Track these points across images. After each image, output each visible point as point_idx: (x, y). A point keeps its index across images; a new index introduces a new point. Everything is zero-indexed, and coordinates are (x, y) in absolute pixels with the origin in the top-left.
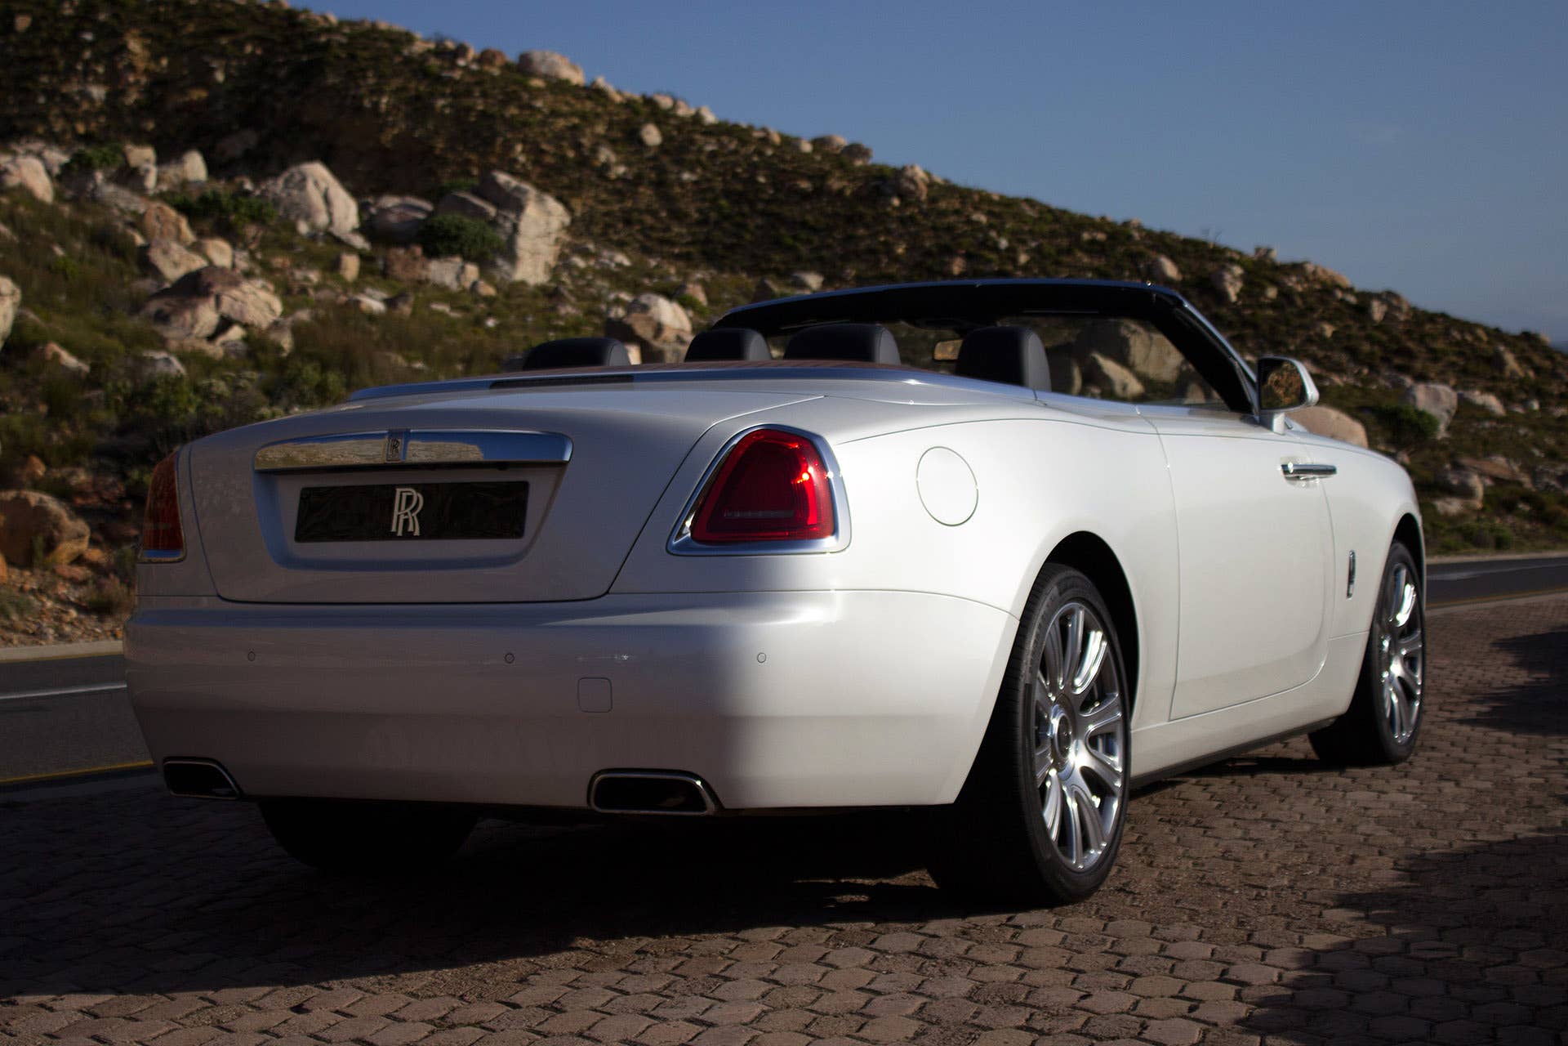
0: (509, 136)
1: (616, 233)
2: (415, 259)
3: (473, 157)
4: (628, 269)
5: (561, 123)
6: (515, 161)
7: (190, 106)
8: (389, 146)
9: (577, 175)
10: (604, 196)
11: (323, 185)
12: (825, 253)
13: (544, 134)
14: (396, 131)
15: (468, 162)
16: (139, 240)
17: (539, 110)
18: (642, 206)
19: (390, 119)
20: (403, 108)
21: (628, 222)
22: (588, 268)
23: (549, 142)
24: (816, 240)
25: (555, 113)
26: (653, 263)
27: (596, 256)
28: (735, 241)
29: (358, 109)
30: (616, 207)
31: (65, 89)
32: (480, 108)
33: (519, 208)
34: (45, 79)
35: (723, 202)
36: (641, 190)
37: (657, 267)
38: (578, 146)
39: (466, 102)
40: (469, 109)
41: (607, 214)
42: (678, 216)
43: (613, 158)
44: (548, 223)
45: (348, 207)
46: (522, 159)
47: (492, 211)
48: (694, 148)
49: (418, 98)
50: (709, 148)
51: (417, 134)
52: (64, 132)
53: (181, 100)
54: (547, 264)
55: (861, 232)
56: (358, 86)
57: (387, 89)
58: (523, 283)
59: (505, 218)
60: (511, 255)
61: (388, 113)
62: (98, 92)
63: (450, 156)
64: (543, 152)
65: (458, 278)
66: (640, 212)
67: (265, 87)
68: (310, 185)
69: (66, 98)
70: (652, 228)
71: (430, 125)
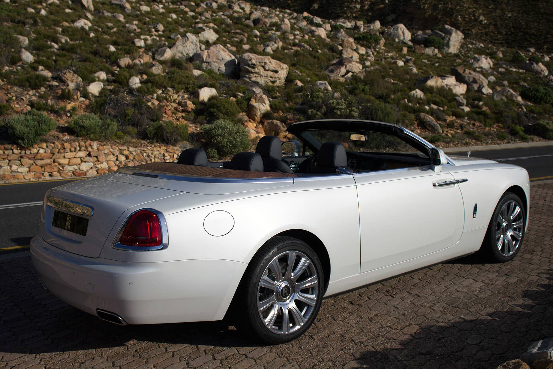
0: (457, 14)
1: (483, 37)
2: (422, 48)
3: (448, 19)
4: (483, 48)
5: (471, 10)
6: (458, 20)
7: (380, 9)
8: (427, 17)
9: (474, 23)
10: (481, 28)
11: (402, 29)
12: (539, 42)
13: (466, 13)
14: (429, 13)
15: (447, 21)
16: (340, 48)
17: (465, 7)
18: (490, 30)
19: (427, 10)
20: (431, 7)
21: (487, 35)
22: (473, 48)
23: (467, 15)
24: (537, 39)
25: (469, 8)
26: (490, 46)
27: (475, 44)
28: (514, 39)
29: (420, 8)
30: (484, 31)
31: (351, 6)
32: (450, 7)
33: (450, 34)
34: (346, 4)
35: (512, 29)
36: (491, 26)
37: (491, 47)
38: (475, 16)
39: (447, 6)
40: (447, 8)
41: (481, 33)
42: (500, 33)
43: (484, 19)
44: (458, 38)
45: (409, 35)
46: (460, 19)
47: (444, 35)
48: (505, 15)
49: (435, 5)
50: (509, 15)
51: (434, 14)
52: (350, 16)
53: (377, 7)
54: (457, 48)
55: (549, 36)
56: (420, 3)
57: (427, 3)
58: (451, 53)
59: (447, 37)
60: (448, 46)
61: (427, 9)
62: (358, 6)
63: (442, 19)
64: (466, 17)
65: (433, 52)
66: (490, 32)
67: (397, 4)
68: (399, 29)
69: (351, 8)
70: (493, 36)
71: (438, 12)
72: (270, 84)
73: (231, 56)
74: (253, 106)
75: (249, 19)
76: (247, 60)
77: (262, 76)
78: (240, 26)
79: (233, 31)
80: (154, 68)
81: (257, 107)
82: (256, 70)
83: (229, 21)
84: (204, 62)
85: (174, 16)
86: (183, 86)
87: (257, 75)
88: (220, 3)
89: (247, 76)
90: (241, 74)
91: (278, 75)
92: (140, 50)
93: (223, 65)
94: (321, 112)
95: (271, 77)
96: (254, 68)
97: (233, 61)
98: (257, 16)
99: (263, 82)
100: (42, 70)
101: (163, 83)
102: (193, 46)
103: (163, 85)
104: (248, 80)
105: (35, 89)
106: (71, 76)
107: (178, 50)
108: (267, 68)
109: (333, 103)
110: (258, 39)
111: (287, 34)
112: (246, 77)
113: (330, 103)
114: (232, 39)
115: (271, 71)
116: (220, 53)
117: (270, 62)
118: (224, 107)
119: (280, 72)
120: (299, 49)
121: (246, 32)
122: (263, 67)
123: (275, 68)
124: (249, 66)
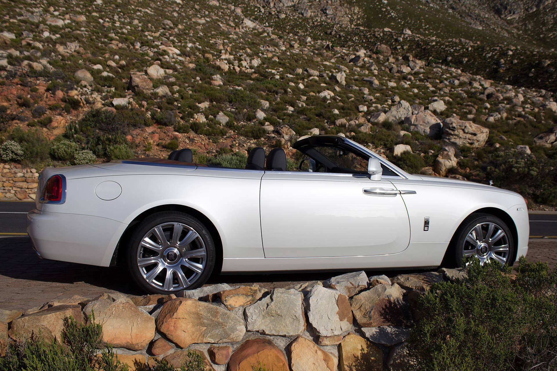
72: (468, 145)
73: (436, 120)
74: (439, 161)
75: (483, 93)
76: (449, 124)
77: (460, 138)
78: (474, 99)
79: (465, 104)
80: (362, 127)
81: (442, 162)
82: (456, 132)
83: (465, 95)
84: (412, 125)
85: (416, 91)
86: (382, 143)
87: (456, 137)
88: (462, 80)
89: (448, 137)
90: (443, 136)
91: (477, 138)
92: (360, 114)
93: (428, 128)
94: (499, 169)
95: (469, 139)
96: (454, 131)
97: (438, 124)
98: (491, 91)
99: (461, 143)
100: (268, 125)
101: (365, 139)
102: (405, 112)
103: (365, 141)
104: (448, 141)
105: (257, 139)
106: (286, 130)
107: (392, 114)
108: (466, 131)
109: (512, 162)
110: (487, 111)
111: (517, 107)
112: (446, 138)
113: (509, 162)
114: (462, 110)
115: (470, 134)
116: (427, 117)
117: (471, 126)
118: (410, 161)
119: (478, 135)
120: (522, 119)
121: (477, 105)
122: (463, 130)
123: (475, 131)
124: (450, 129)
